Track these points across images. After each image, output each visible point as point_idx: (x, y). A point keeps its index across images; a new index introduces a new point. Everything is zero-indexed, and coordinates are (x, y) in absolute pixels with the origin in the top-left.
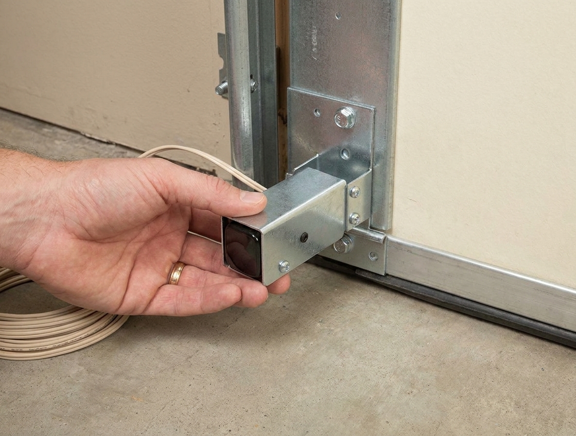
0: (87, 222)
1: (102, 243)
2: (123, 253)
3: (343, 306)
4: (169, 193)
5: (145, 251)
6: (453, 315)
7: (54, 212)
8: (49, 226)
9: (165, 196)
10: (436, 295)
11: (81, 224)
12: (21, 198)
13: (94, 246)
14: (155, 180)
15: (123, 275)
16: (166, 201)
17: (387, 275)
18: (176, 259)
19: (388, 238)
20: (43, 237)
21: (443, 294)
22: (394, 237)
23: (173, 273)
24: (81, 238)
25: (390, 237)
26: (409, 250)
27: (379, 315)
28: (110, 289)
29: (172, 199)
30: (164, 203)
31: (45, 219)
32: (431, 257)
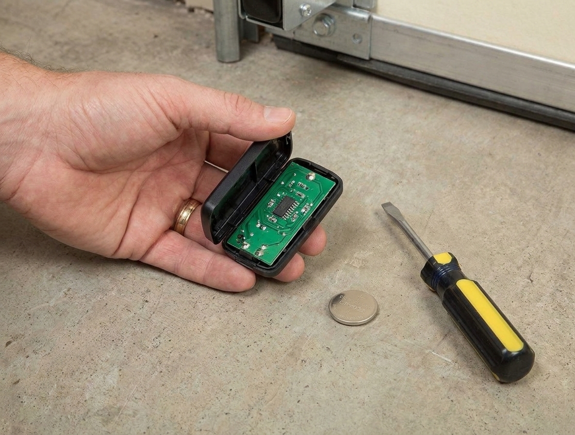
0: (84, 150)
1: (101, 174)
2: (124, 185)
3: (325, 94)
4: (181, 119)
5: (152, 183)
6: (442, 100)
7: (46, 134)
8: (40, 151)
9: (177, 120)
10: (424, 80)
11: (76, 152)
12: (10, 116)
13: (92, 177)
14: (165, 103)
15: (124, 212)
16: (177, 127)
17: (371, 59)
18: (187, 194)
19: (372, 19)
20: (32, 164)
21: (432, 78)
22: (379, 16)
23: (182, 212)
24: (76, 167)
25: (375, 17)
26: (397, 29)
27: (362, 103)
28: (107, 230)
29: (185, 123)
30: (175, 129)
31: (35, 141)
32: (420, 36)
